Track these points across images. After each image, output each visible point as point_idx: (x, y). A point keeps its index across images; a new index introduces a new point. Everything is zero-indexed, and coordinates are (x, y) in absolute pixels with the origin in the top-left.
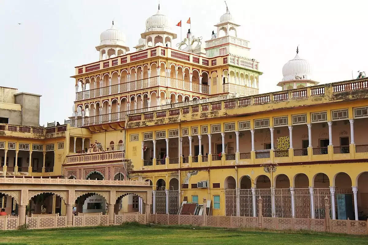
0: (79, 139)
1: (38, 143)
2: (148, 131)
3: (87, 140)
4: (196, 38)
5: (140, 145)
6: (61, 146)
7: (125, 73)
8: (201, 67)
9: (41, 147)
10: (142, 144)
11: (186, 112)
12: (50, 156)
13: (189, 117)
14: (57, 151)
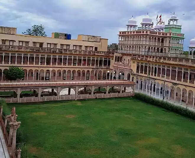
0: (119, 57)
1: (105, 57)
2: (138, 61)
3: (121, 57)
4: (163, 22)
5: (135, 65)
6: (113, 59)
7: (134, 37)
8: (161, 36)
9: (107, 58)
10: (136, 65)
11: (150, 57)
12: (109, 62)
13: (151, 60)
14: (111, 61)
